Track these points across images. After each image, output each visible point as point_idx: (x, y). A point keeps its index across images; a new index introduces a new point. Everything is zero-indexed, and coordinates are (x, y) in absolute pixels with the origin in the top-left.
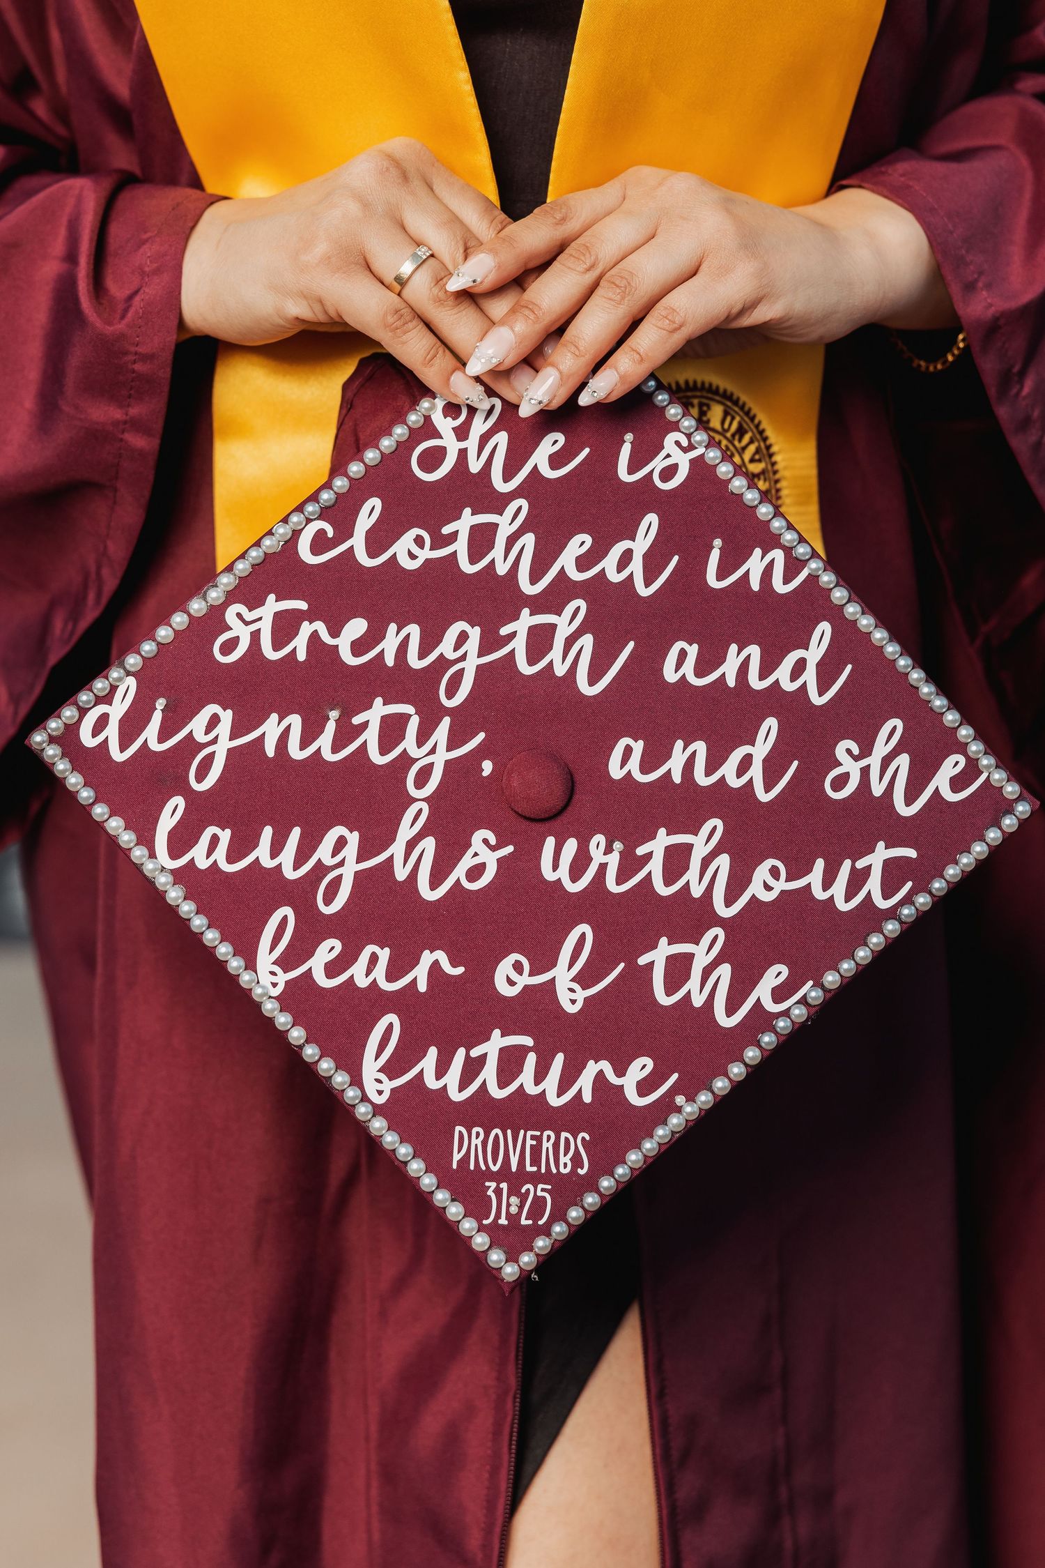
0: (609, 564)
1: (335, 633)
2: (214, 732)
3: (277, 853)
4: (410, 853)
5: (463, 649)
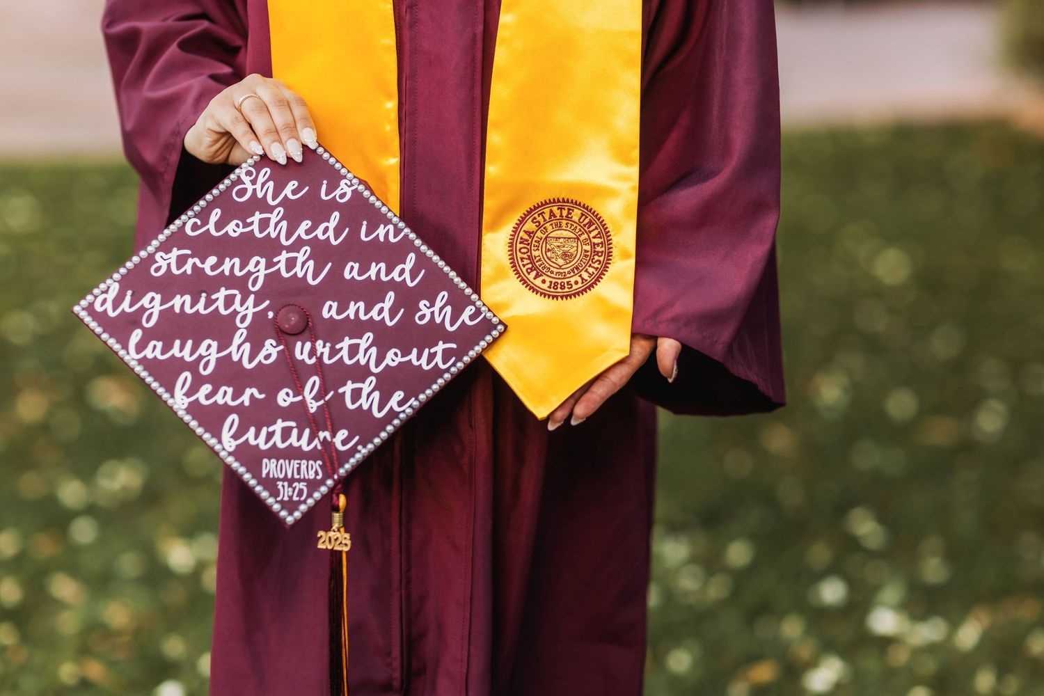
0: (319, 232)
1: (203, 263)
2: (153, 303)
3: (182, 351)
4: (239, 350)
5: (258, 268)
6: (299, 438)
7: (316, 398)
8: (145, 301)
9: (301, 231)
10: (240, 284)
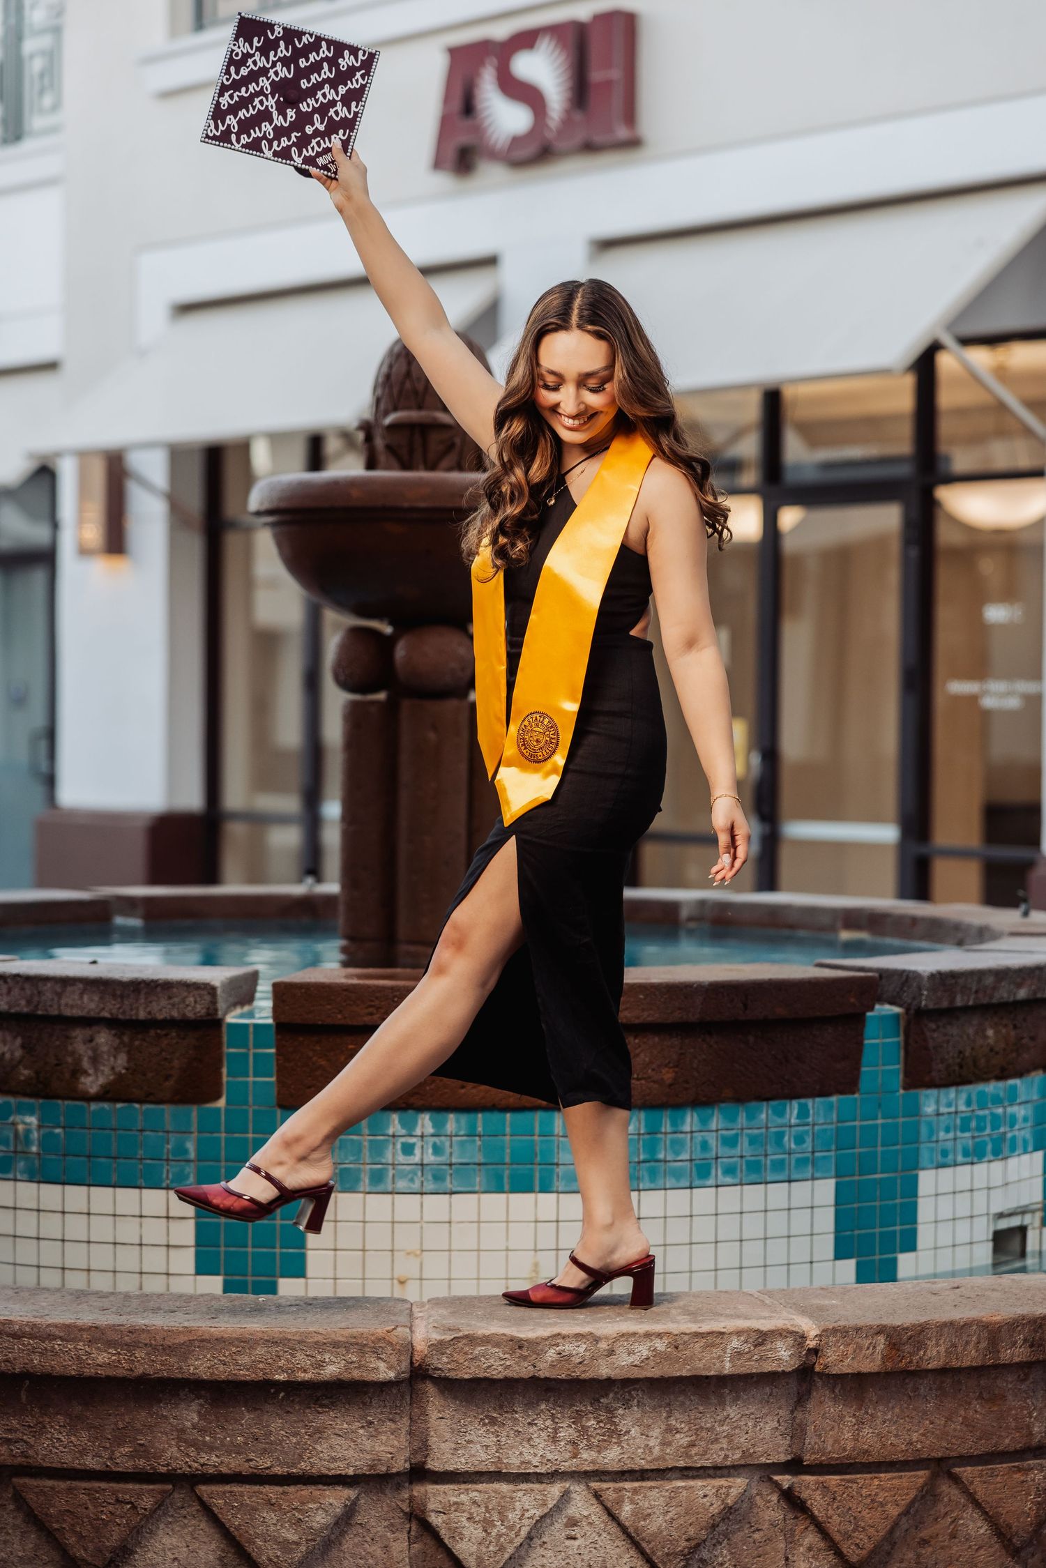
0: (279, 54)
1: (240, 92)
2: (231, 120)
3: (256, 134)
4: (278, 121)
5: (264, 82)
6: (325, 143)
7: (322, 123)
8: (228, 121)
9: (272, 58)
10: (261, 93)
